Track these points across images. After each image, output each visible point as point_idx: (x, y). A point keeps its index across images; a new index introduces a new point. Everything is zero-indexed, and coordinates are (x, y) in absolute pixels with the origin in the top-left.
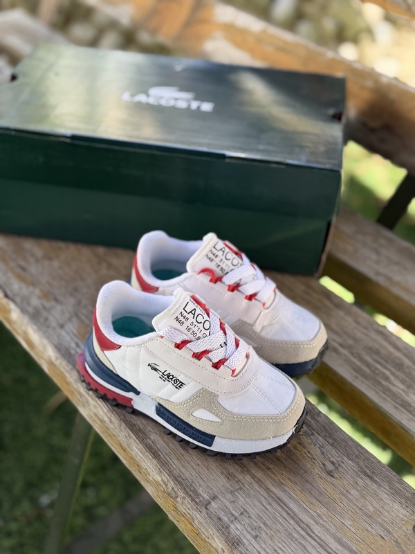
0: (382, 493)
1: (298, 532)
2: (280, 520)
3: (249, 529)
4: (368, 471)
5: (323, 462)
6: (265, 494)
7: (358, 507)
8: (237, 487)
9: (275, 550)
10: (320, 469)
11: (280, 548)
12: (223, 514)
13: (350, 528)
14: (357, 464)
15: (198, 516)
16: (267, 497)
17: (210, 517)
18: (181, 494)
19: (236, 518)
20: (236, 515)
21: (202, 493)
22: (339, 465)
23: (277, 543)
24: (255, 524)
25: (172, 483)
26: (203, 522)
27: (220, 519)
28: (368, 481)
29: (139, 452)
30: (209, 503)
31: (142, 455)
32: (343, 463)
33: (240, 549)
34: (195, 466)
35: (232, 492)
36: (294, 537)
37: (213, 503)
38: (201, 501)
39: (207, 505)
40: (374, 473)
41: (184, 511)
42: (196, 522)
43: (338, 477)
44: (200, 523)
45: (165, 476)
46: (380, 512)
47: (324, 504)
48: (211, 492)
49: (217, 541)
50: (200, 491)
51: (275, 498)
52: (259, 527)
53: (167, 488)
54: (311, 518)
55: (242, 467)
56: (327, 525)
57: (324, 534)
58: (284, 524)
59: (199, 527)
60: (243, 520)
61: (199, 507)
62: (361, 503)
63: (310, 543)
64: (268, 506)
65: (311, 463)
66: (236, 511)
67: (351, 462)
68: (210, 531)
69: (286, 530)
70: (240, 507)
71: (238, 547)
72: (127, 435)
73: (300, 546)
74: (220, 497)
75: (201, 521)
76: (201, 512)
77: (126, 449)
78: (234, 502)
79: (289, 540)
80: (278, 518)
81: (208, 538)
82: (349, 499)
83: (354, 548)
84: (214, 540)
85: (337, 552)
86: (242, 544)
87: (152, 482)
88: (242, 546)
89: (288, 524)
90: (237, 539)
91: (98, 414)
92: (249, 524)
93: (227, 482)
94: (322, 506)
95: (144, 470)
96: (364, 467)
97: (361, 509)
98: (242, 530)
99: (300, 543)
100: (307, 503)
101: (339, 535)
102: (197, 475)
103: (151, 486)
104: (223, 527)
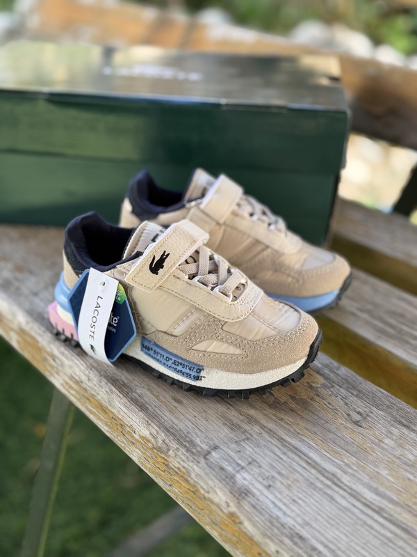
1: (322, 482)
2: (299, 469)
3: (260, 479)
4: (403, 420)
5: (348, 413)
6: (279, 444)
7: (395, 456)
8: (243, 437)
9: (294, 501)
10: (345, 420)
11: (300, 499)
12: (227, 463)
13: (388, 477)
14: (390, 414)
15: (195, 467)
16: (281, 447)
17: (211, 467)
18: (174, 445)
19: (243, 468)
20: (243, 464)
21: (200, 444)
22: (367, 415)
23: (296, 493)
24: (267, 474)
25: (163, 435)
26: (202, 473)
27: (222, 469)
28: (405, 431)
29: (122, 408)
30: (209, 453)
31: (126, 411)
32: (372, 413)
33: (249, 499)
34: (191, 418)
35: (237, 442)
36: (316, 487)
37: (213, 453)
38: (198, 452)
39: (207, 455)
40: (410, 422)
41: (177, 465)
42: (193, 475)
43: (368, 427)
44: (197, 475)
45: (153, 427)
47: (351, 453)
48: (211, 442)
49: (219, 493)
50: (198, 441)
51: (291, 447)
52: (273, 477)
53: (157, 442)
54: (338, 468)
55: (248, 418)
56: (358, 475)
57: (354, 484)
58: (304, 474)
59: (197, 480)
60: (252, 470)
61: (196, 457)
62: (398, 452)
63: (338, 493)
64: (282, 456)
65: (333, 414)
66: (242, 460)
67: (382, 413)
68: (210, 482)
69: (307, 480)
70: (247, 457)
71: (246, 497)
72: (108, 391)
73: (325, 496)
74: (222, 447)
75: (199, 473)
76: (198, 462)
77: (107, 408)
78: (239, 451)
79: (311, 490)
80: (296, 468)
81: (208, 492)
82: (383, 448)
83: (395, 498)
84: (217, 494)
85: (374, 502)
86: (251, 494)
87: (138, 441)
88: (251, 497)
89: (309, 474)
90: (245, 489)
91: (74, 375)
92: (259, 474)
93: (231, 433)
94: (350, 456)
95: (128, 429)
96: (398, 417)
97: (398, 458)
98: (251, 480)
99: (325, 493)
100: (331, 453)
101: (374, 485)
102: (194, 426)
103: (137, 448)
104: (227, 477)
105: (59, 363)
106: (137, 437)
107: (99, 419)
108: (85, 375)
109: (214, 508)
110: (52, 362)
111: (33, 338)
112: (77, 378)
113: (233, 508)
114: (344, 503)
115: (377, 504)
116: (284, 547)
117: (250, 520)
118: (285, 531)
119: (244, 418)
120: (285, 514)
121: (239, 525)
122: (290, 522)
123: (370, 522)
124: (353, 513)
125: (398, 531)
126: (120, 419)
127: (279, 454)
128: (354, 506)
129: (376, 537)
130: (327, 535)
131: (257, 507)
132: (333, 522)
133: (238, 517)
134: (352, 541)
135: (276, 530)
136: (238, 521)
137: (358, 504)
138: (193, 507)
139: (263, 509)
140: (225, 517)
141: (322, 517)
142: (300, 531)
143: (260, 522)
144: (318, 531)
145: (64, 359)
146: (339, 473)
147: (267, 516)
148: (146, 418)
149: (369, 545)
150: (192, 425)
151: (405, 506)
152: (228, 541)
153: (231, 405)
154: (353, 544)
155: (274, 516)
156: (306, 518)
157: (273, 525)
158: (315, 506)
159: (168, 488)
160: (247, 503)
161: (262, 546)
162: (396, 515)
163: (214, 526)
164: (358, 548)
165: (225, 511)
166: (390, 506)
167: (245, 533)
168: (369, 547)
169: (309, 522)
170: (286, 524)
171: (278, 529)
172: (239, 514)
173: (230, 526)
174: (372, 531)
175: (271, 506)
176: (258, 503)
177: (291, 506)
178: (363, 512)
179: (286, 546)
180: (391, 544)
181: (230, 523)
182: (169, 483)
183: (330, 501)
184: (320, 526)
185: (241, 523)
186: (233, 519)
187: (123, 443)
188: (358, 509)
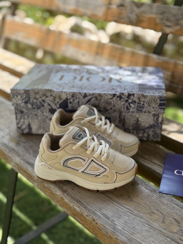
49: (58, 192)
59: (52, 189)
68: (56, 189)
72: (27, 166)
77: (27, 171)
81: (55, 192)
86: (67, 191)
104: (61, 188)
111: (3, 152)
112: (17, 163)
113: (62, 196)
116: (75, 204)
126: (30, 174)
138: (52, 198)
140: (60, 199)
142: (80, 200)
143: (69, 198)
152: (61, 206)
160: (66, 194)
161: (69, 205)
167: (65, 202)
169: (83, 197)
177: (78, 194)
185: (64, 199)
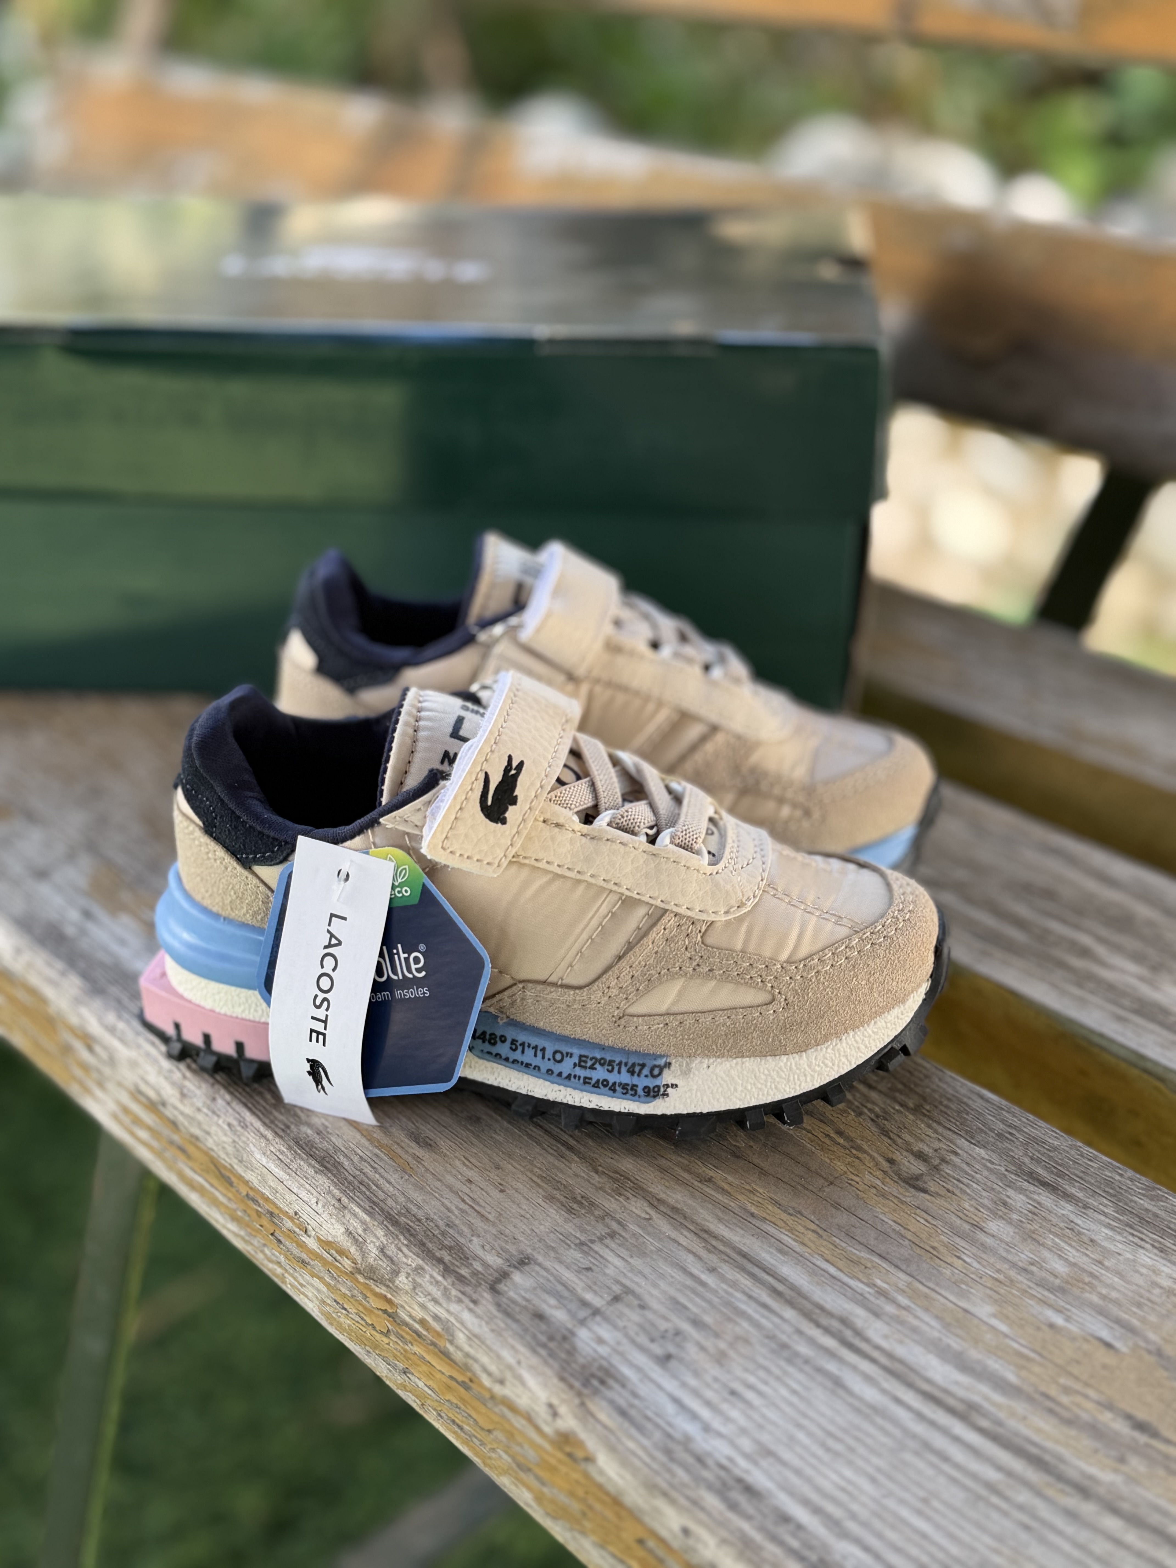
0: (1093, 1226)
1: (812, 1342)
2: (750, 1309)
3: (643, 1339)
4: (1040, 1171)
5: (890, 1156)
6: (698, 1247)
7: (1014, 1265)
8: (601, 1230)
9: (733, 1393)
10: (879, 1173)
11: (750, 1387)
12: (553, 1301)
13: (994, 1322)
14: (1005, 1154)
15: (466, 1316)
16: (703, 1253)
17: (507, 1314)
18: (410, 1259)
19: (596, 1312)
20: (597, 1302)
21: (480, 1252)
22: (943, 1160)
23: (739, 1372)
24: (663, 1325)
25: (380, 1233)
26: (484, 1330)
27: (540, 1316)
28: (1045, 1198)
29: (272, 1166)
30: (504, 1275)
31: (281, 1174)
32: (956, 1154)
33: (609, 1394)
34: (458, 1185)
35: (582, 1244)
36: (797, 1354)
37: (517, 1277)
38: (475, 1273)
39: (498, 1281)
40: (1060, 1174)
41: (419, 1313)
42: (461, 1338)
43: (943, 1192)
44: (473, 1337)
45: (355, 1215)
46: (1091, 1274)
47: (895, 1261)
48: (512, 1248)
49: (530, 1382)
50: (475, 1246)
51: (728, 1251)
52: (678, 1333)
53: (364, 1255)
54: (856, 1302)
55: (615, 1180)
56: (910, 1319)
57: (901, 1342)
58: (763, 1321)
59: (472, 1351)
60: (621, 1315)
61: (468, 1289)
62: (1025, 1254)
63: (855, 1368)
64: (704, 1277)
65: (849, 1159)
66: (595, 1292)
67: (982, 1152)
68: (508, 1356)
69: (771, 1337)
70: (609, 1283)
71: (602, 1388)
72: (235, 1123)
73: (819, 1378)
74: (540, 1259)
75: (476, 1330)
76: (475, 1302)
77: (232, 1170)
78: (588, 1269)
79: (783, 1363)
80: (743, 1307)
81: (502, 1382)
82: (984, 1247)
83: (1012, 1377)
84: (523, 1383)
85: (954, 1389)
86: (616, 1380)
87: (318, 1257)
88: (616, 1386)
89: (777, 1320)
90: (601, 1368)
91: (144, 1087)
92: (641, 1327)
93: (566, 1221)
94: (892, 1269)
95: (289, 1224)
96: (1027, 1160)
97: (1025, 1270)
98: (618, 1343)
99: (819, 1370)
100: (840, 1264)
101: (955, 1344)
102: (466, 1207)
103: (313, 1275)
104: (551, 1338)
105: (103, 1054)
106: (312, 1243)
107: (215, 1203)
108: (173, 1084)
109: (519, 1423)
110: (84, 1055)
111: (33, 992)
112: (152, 1094)
113: (568, 1421)
114: (870, 1394)
115: (961, 1393)
116: (702, 1516)
117: (612, 1449)
118: (706, 1474)
119: (604, 1179)
120: (707, 1428)
121: (583, 1465)
122: (720, 1449)
123: (940, 1441)
124: (895, 1422)
125: (1018, 1465)
126: (267, 1199)
127: (695, 1271)
128: (898, 1401)
129: (954, 1480)
130: (820, 1481)
131: (633, 1412)
132: (838, 1447)
133: (580, 1444)
134: (890, 1494)
135: (680, 1473)
136: (580, 1454)
137: (909, 1397)
138: (466, 1427)
139: (648, 1418)
140: (547, 1446)
141: (810, 1434)
142: (747, 1472)
143: (640, 1453)
144: (798, 1472)
145: (116, 1044)
146: (860, 1316)
147: (657, 1435)
148: (336, 1192)
149: (936, 1503)
150: (462, 1206)
151: (1037, 1397)
152: (560, 1513)
153: (571, 1148)
154: (891, 1504)
155: (677, 1435)
156: (765, 1438)
157: (672, 1459)
158: (791, 1404)
159: (400, 1378)
160: (604, 1404)
161: (647, 1519)
162: (1012, 1423)
163: (522, 1475)
164: (905, 1513)
165: (547, 1429)
166: (998, 1398)
167: (600, 1487)
168: (936, 1510)
169: (773, 1447)
170: (709, 1454)
171: (687, 1469)
172: (583, 1435)
173: (563, 1469)
174: (946, 1467)
175: (670, 1409)
176: (636, 1402)
177: (725, 1407)
178: (920, 1416)
179: (709, 1514)
180: (995, 1499)
181: (560, 1461)
182: (401, 1366)
183: (833, 1392)
184: (801, 1458)
185: (589, 1459)
186: (568, 1449)
187: (279, 1263)
188: (909, 1408)
